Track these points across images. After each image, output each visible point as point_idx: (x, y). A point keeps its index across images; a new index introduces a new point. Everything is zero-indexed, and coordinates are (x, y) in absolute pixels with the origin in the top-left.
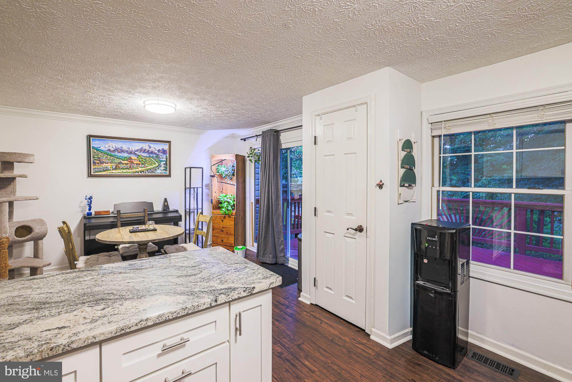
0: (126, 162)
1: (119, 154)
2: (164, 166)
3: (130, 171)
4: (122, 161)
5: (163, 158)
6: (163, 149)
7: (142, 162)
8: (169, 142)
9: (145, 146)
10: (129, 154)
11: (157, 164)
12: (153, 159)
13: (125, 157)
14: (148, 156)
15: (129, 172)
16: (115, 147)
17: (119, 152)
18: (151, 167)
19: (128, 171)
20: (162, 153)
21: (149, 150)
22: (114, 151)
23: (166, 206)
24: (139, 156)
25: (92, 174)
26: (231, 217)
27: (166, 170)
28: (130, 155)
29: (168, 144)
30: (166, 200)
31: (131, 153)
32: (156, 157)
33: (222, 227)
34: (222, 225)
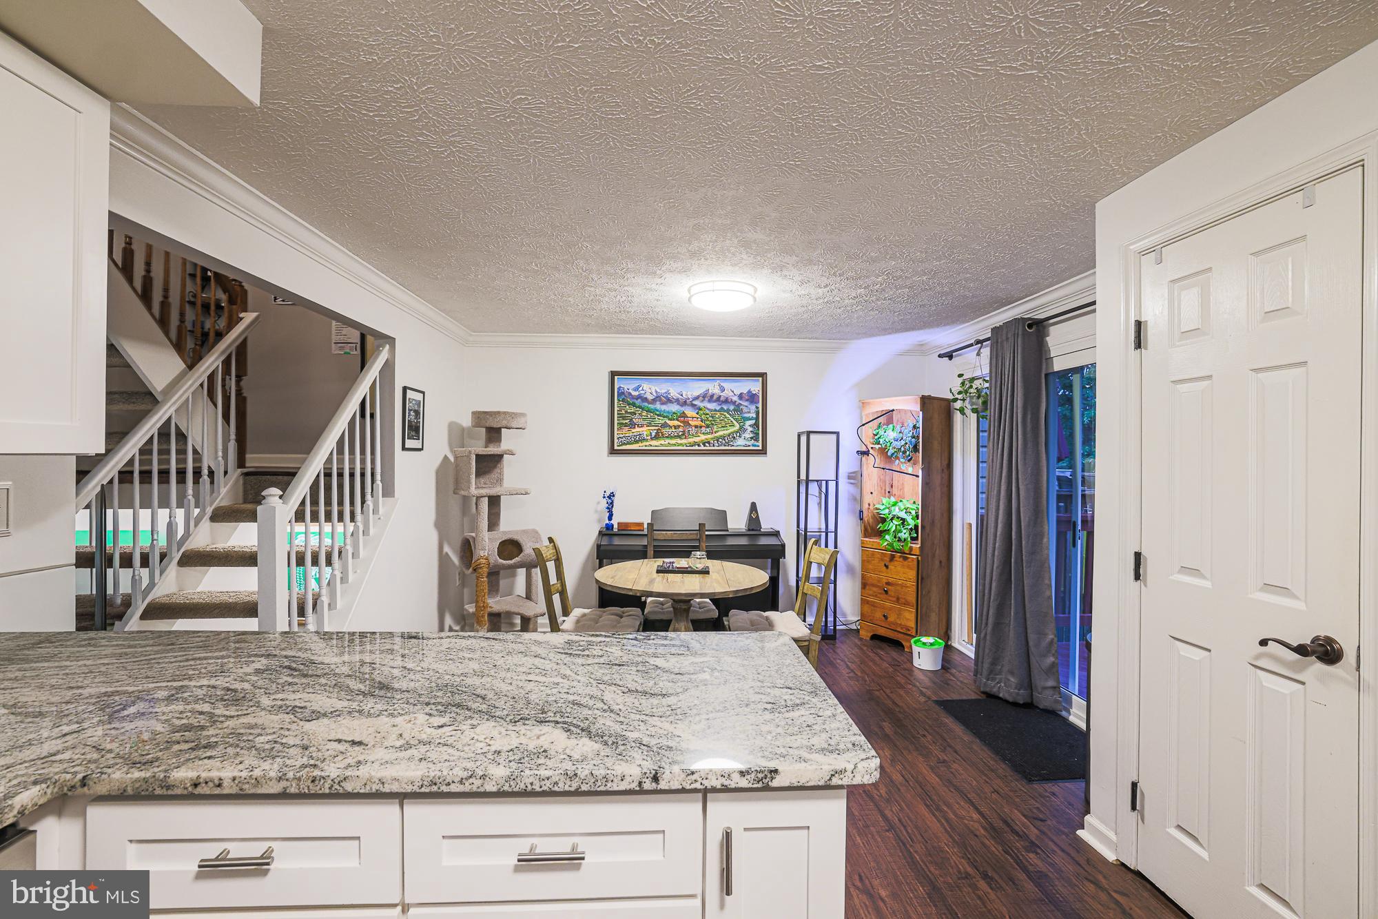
0: (676, 423)
1: (664, 407)
2: (751, 429)
3: (684, 441)
4: (668, 422)
5: (749, 412)
6: (749, 392)
7: (707, 422)
8: (763, 375)
9: (713, 387)
10: (682, 406)
11: (737, 427)
12: (728, 416)
13: (674, 413)
14: (718, 408)
15: (681, 444)
16: (656, 392)
17: (663, 404)
18: (726, 432)
19: (679, 441)
20: (747, 400)
21: (720, 396)
22: (654, 401)
23: (754, 521)
24: (700, 409)
25: (616, 448)
26: (907, 558)
27: (757, 440)
28: (683, 409)
29: (761, 379)
30: (753, 507)
31: (684, 403)
32: (734, 410)
33: (885, 581)
34: (885, 576)
